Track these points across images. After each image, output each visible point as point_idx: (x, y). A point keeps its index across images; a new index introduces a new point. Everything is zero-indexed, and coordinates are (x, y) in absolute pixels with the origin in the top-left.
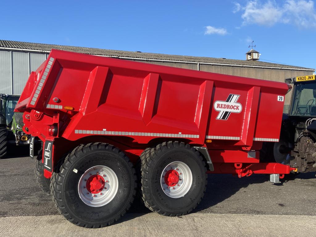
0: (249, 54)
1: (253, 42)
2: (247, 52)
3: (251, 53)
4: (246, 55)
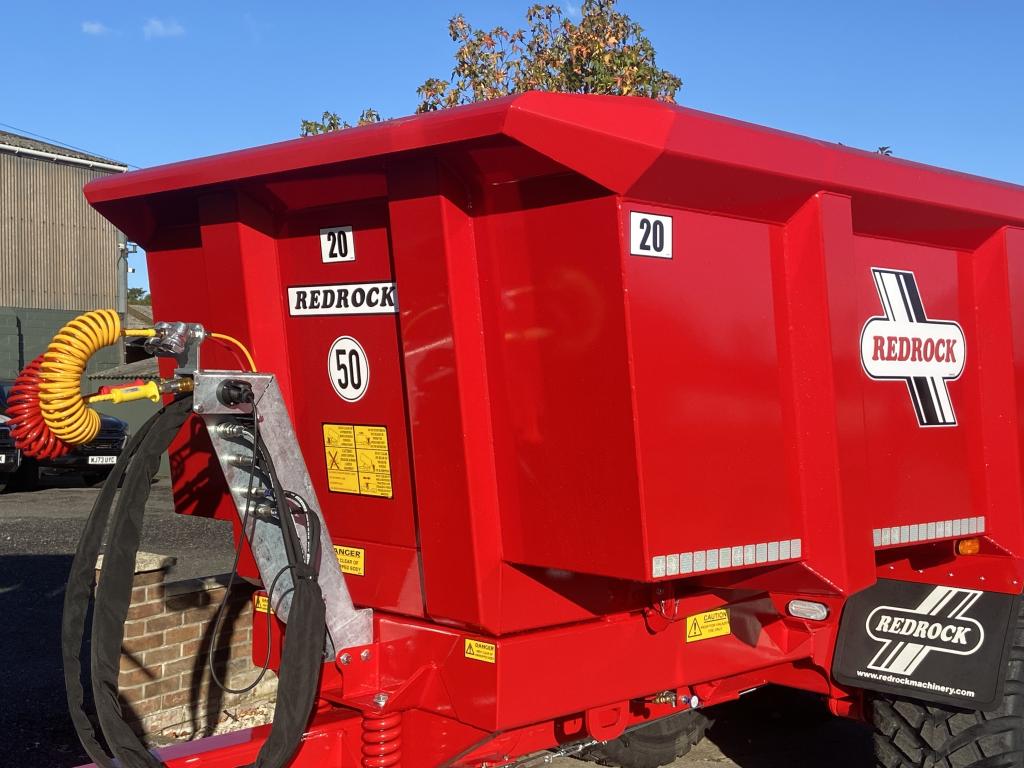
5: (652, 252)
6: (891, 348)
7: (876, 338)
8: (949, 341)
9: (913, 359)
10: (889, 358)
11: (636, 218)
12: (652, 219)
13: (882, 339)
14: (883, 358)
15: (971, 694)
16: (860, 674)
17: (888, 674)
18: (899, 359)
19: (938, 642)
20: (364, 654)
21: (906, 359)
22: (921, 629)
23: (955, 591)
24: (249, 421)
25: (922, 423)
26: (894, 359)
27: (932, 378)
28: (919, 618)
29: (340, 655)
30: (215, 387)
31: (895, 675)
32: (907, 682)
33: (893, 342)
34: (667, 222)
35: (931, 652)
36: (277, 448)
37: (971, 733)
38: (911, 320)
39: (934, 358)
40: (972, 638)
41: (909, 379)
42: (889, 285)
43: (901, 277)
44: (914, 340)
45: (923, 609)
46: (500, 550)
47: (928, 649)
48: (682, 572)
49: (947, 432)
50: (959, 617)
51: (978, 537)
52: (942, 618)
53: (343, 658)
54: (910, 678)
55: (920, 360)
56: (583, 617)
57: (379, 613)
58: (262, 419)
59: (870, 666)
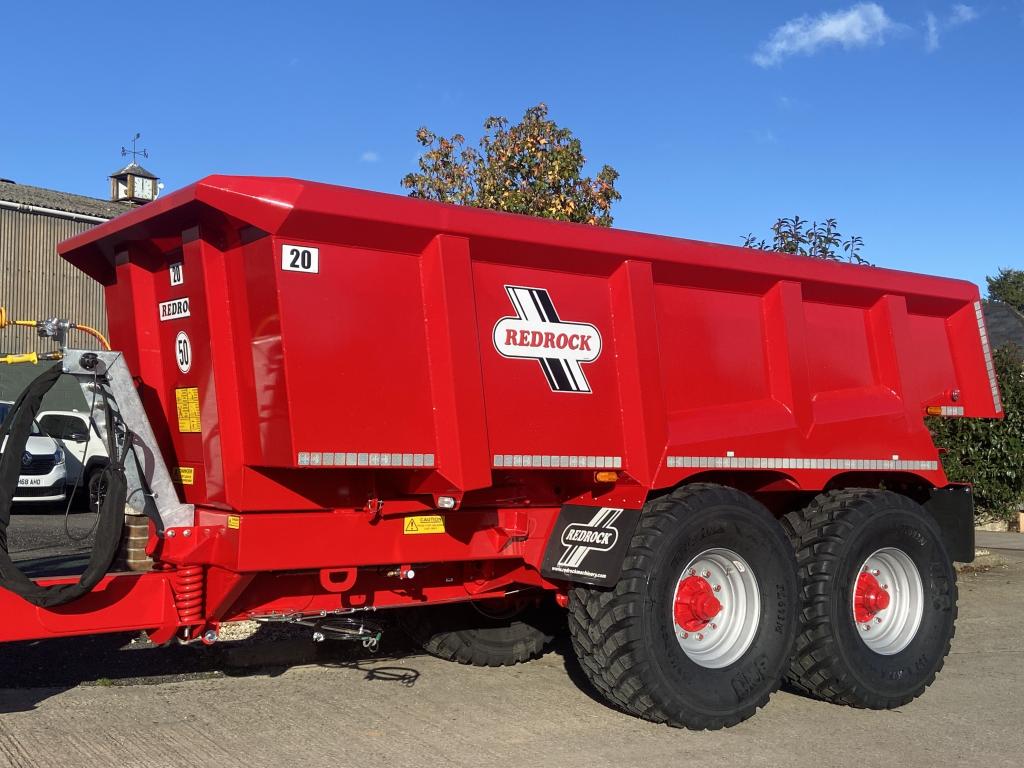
0: (121, 178)
1: (138, 136)
2: (115, 172)
3: (126, 175)
4: (112, 181)
5: (301, 269)
6: (523, 338)
7: (509, 331)
8: (583, 337)
9: (546, 346)
10: (522, 344)
11: (287, 249)
12: (301, 249)
13: (515, 333)
14: (515, 344)
15: (604, 576)
16: (553, 569)
17: (566, 568)
18: (532, 345)
19: (594, 544)
20: (185, 533)
21: (539, 344)
22: (587, 536)
23: (610, 510)
24: (103, 379)
25: (555, 388)
26: (527, 345)
27: (566, 361)
28: (588, 529)
29: (168, 530)
30: (79, 357)
31: (571, 568)
32: (575, 572)
33: (526, 334)
34: (314, 252)
35: (591, 551)
36: (122, 397)
37: (612, 604)
38: (544, 320)
39: (567, 346)
40: (611, 540)
41: (541, 359)
42: (522, 297)
43: (535, 292)
44: (547, 334)
45: (591, 524)
46: (242, 458)
47: (590, 548)
48: (324, 464)
49: (581, 397)
50: (608, 527)
51: (617, 471)
52: (599, 529)
53: (170, 533)
54: (577, 569)
55: (553, 346)
56: (312, 508)
57: (198, 507)
58: (111, 379)
59: (559, 564)
